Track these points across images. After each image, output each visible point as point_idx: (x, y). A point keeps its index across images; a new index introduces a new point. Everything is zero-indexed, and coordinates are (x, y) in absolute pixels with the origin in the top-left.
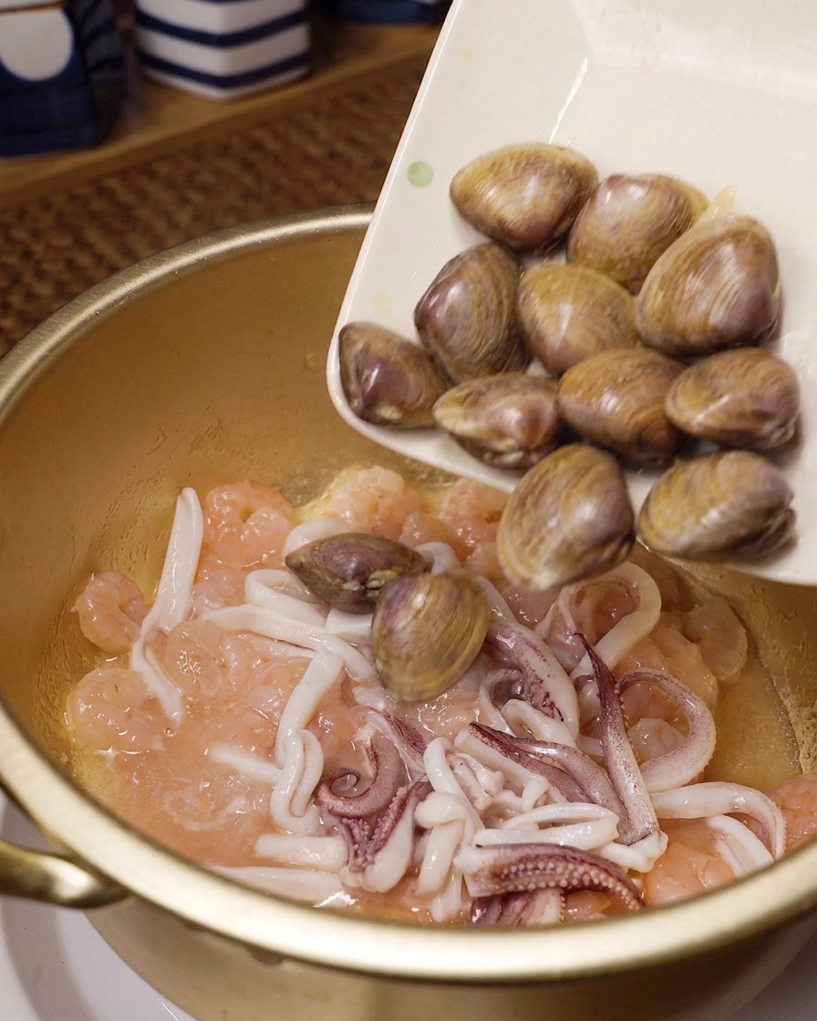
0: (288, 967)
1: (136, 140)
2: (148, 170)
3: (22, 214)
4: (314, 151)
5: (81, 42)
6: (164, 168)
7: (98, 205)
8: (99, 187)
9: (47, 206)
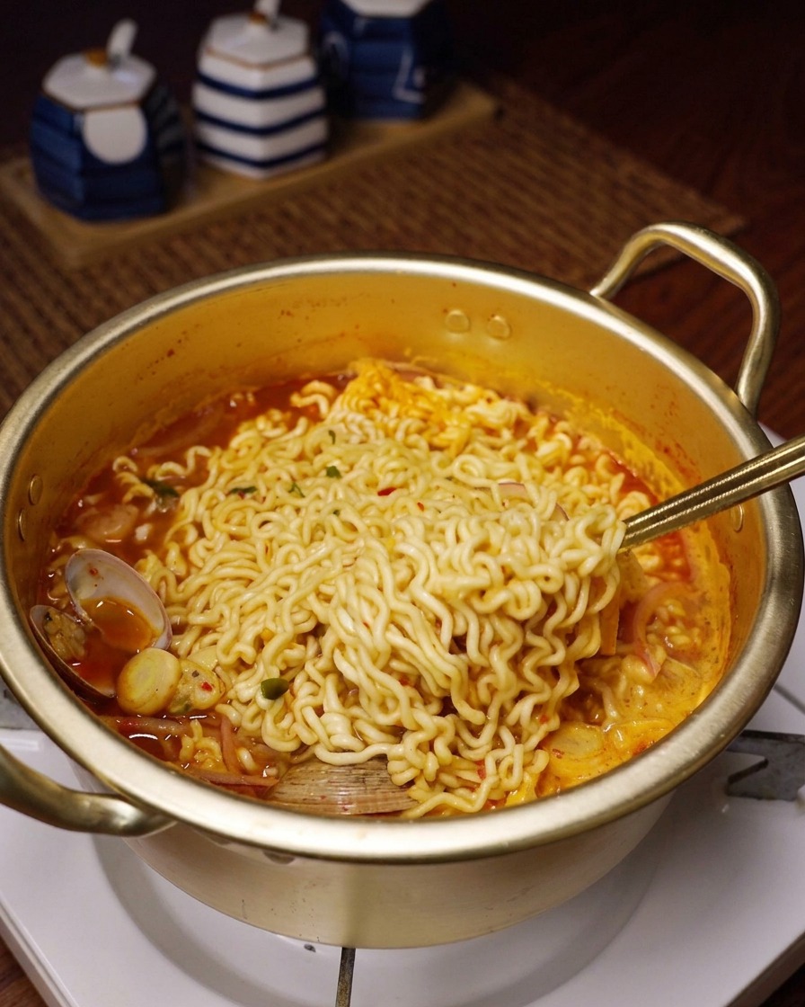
0: (297, 862)
1: (195, 209)
2: (203, 233)
3: (106, 266)
5: (152, 133)
7: (165, 261)
8: (167, 248)
9: (126, 262)
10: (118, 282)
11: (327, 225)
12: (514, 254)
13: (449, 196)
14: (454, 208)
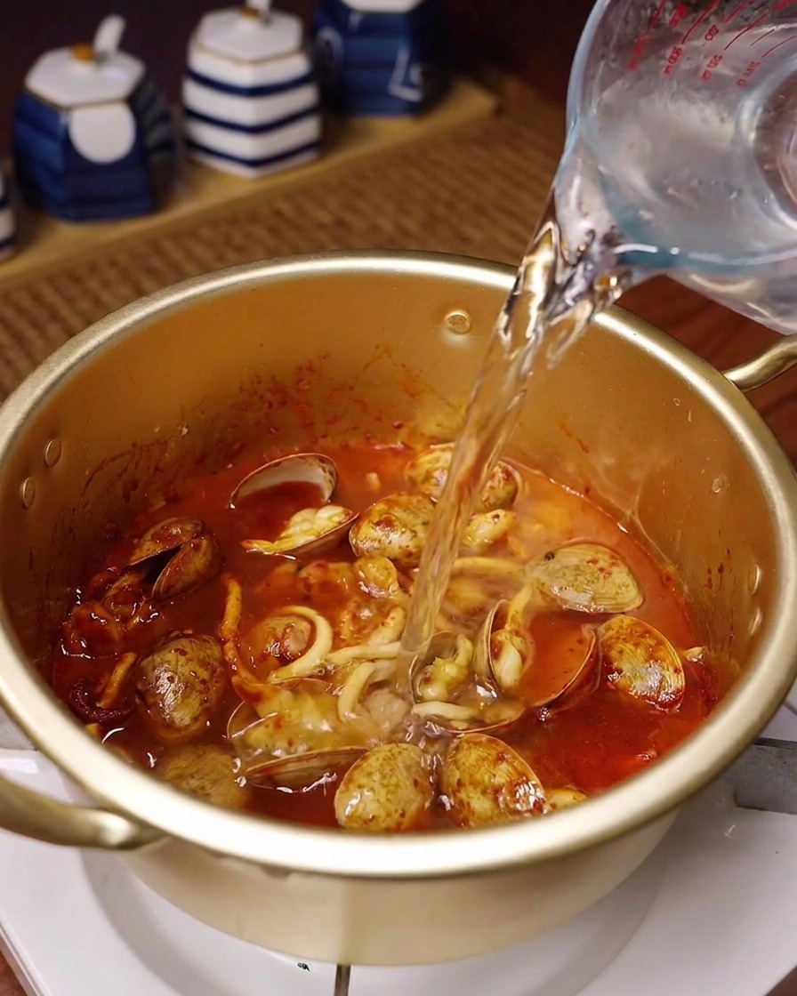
2: (194, 234)
3: (93, 268)
4: (325, 217)
5: (141, 131)
6: (206, 232)
7: (156, 262)
8: (156, 248)
9: (113, 263)
10: (106, 284)
11: (320, 226)
13: (446, 195)
14: (450, 206)
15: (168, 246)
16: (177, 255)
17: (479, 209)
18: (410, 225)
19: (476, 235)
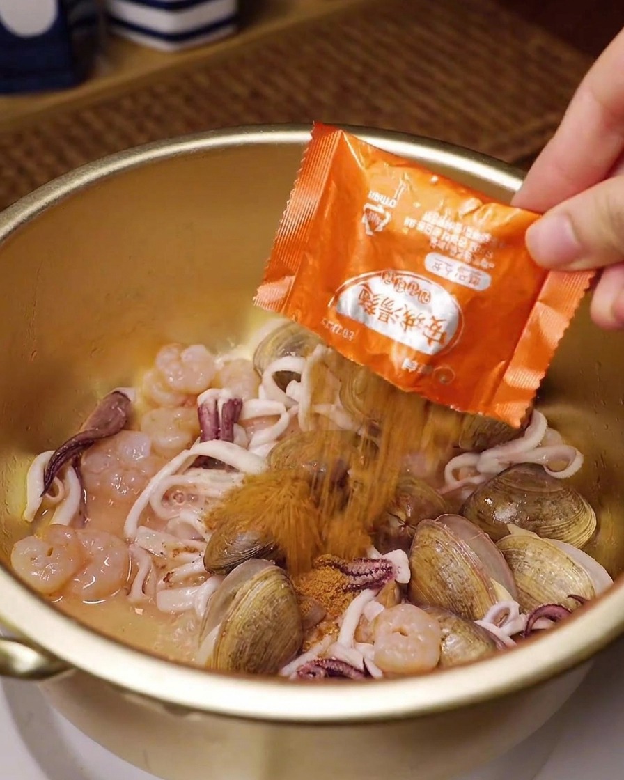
2: (116, 106)
4: (240, 90)
6: (127, 104)
7: (77, 131)
8: (77, 118)
9: (37, 133)
10: (29, 153)
11: (235, 97)
12: (422, 125)
13: (357, 68)
14: (363, 79)
15: (89, 116)
16: (98, 125)
17: (391, 82)
18: (324, 96)
19: (387, 107)
